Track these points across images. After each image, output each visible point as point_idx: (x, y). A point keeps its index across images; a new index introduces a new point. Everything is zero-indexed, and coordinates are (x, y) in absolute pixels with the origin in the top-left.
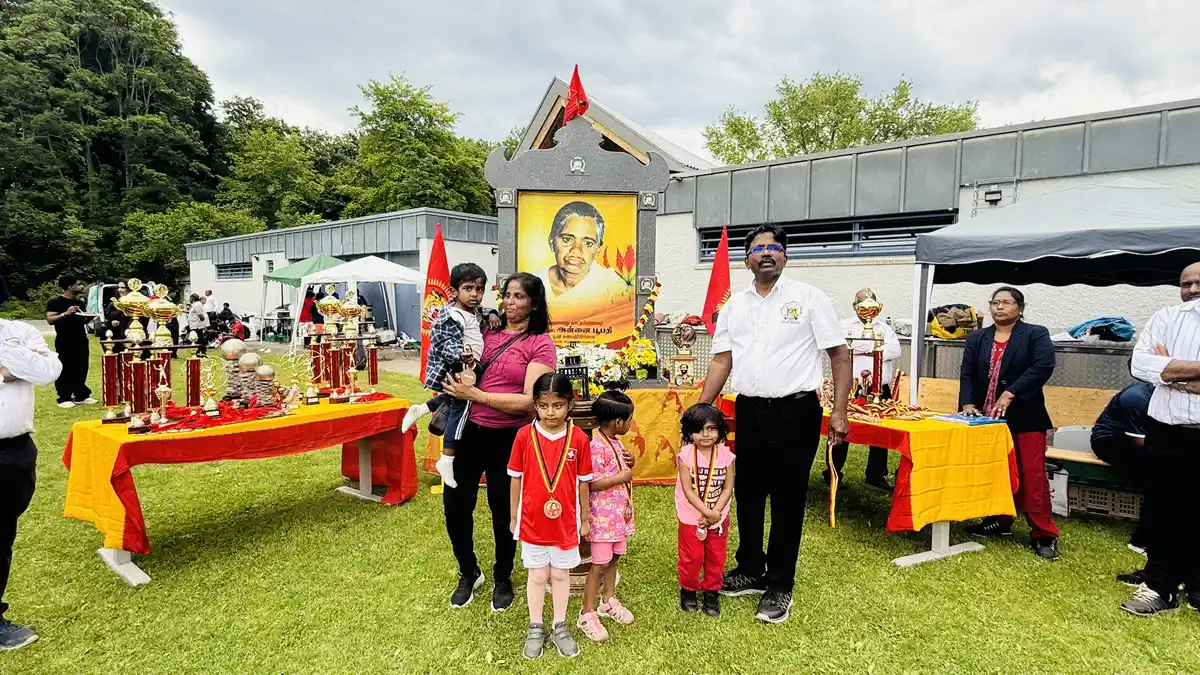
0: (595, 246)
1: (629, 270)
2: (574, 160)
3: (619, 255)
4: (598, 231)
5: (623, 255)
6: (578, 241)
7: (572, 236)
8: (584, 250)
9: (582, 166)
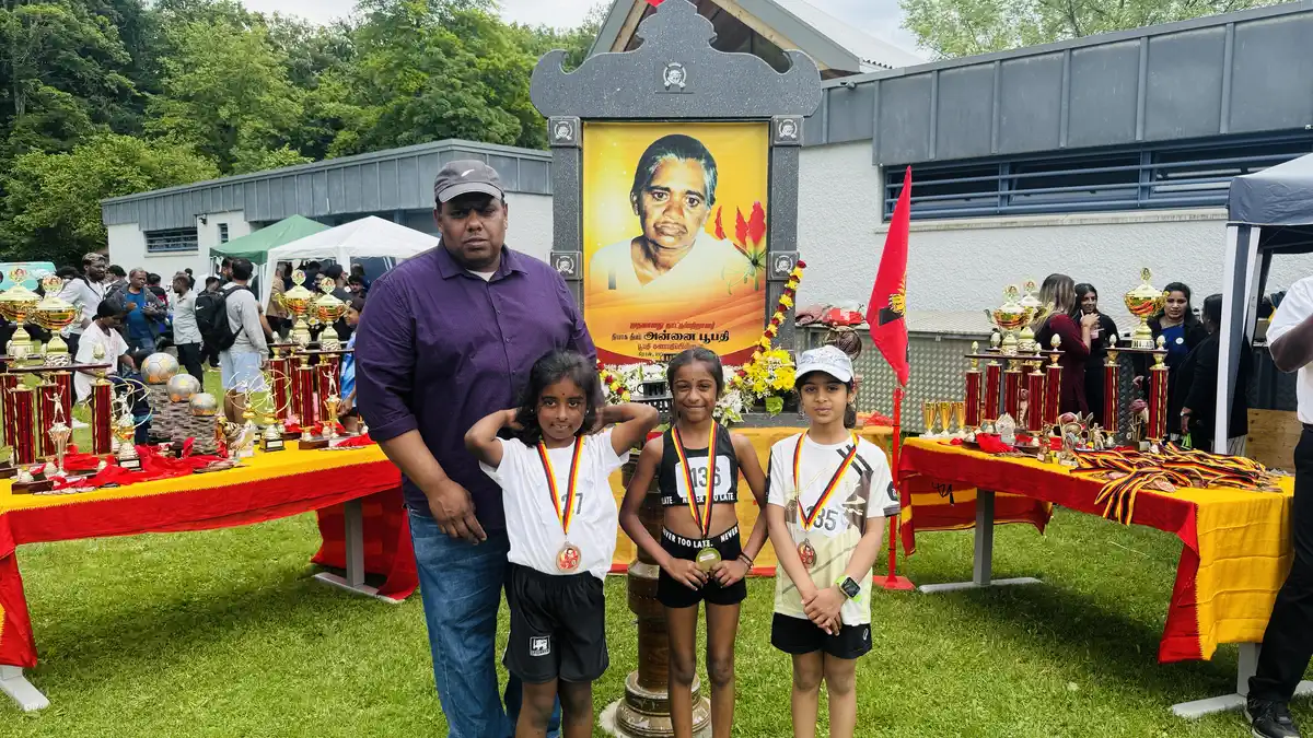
0: (702, 206)
1: (756, 241)
2: (670, 69)
3: (740, 217)
4: (708, 179)
5: (747, 219)
6: (677, 198)
7: (667, 189)
8: (686, 213)
9: (682, 78)
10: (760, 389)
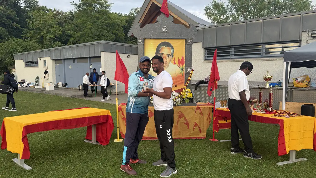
2: (164, 27)
7: (163, 54)
8: (167, 59)
9: (166, 29)
10: (184, 97)
